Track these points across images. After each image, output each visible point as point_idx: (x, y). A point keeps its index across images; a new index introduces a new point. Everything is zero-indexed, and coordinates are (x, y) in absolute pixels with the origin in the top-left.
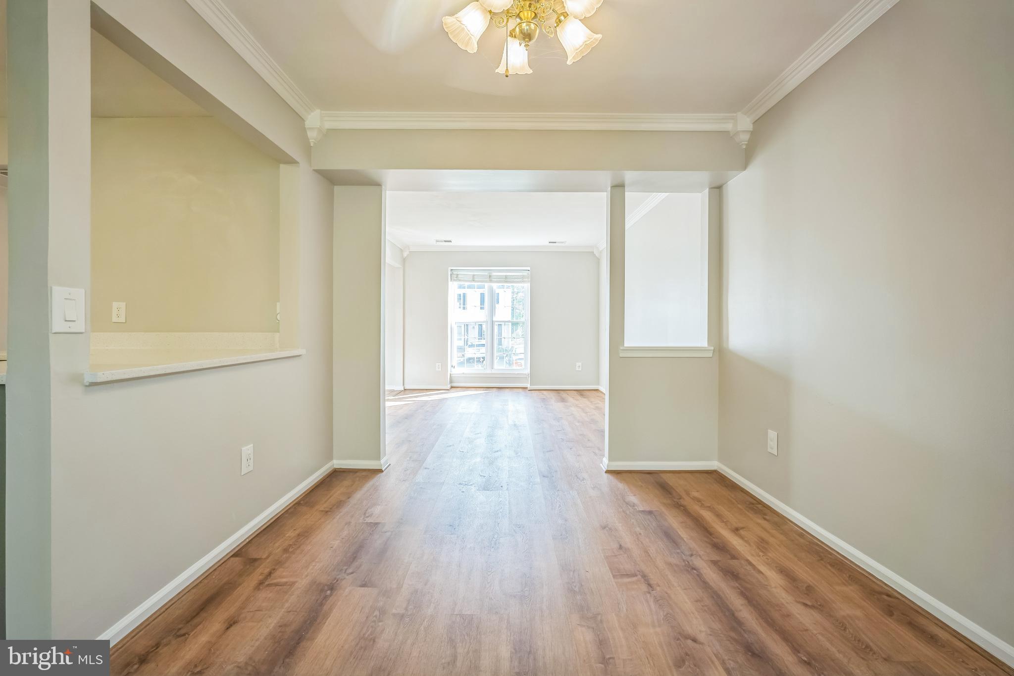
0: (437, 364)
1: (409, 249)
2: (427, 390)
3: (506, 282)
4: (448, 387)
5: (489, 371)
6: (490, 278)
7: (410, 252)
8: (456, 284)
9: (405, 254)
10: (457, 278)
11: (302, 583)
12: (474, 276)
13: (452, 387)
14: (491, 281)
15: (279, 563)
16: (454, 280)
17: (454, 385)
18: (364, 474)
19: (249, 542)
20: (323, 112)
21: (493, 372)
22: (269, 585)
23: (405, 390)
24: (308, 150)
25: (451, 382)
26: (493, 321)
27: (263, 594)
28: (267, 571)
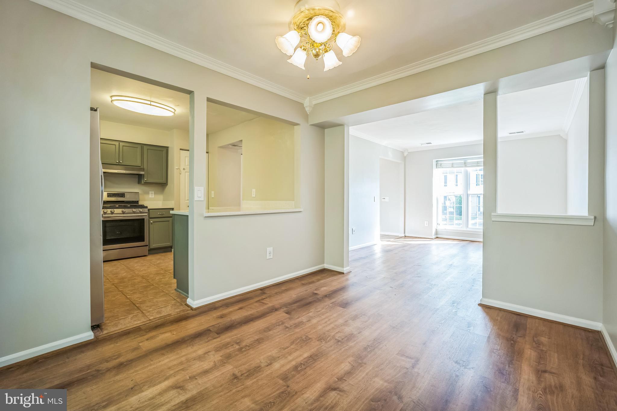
0: (426, 222)
1: (408, 151)
2: (419, 237)
3: (478, 166)
4: (434, 237)
5: (465, 229)
6: (465, 164)
7: (409, 152)
8: (441, 170)
9: (405, 154)
10: (440, 166)
11: (270, 305)
12: (452, 163)
13: (437, 238)
14: (466, 166)
15: (270, 297)
16: (439, 168)
17: (439, 236)
18: (335, 273)
19: (269, 287)
20: (310, 98)
21: (468, 229)
22: (260, 302)
23: (405, 236)
24: (306, 116)
25: (437, 233)
26: (468, 194)
27: (257, 304)
28: (264, 298)
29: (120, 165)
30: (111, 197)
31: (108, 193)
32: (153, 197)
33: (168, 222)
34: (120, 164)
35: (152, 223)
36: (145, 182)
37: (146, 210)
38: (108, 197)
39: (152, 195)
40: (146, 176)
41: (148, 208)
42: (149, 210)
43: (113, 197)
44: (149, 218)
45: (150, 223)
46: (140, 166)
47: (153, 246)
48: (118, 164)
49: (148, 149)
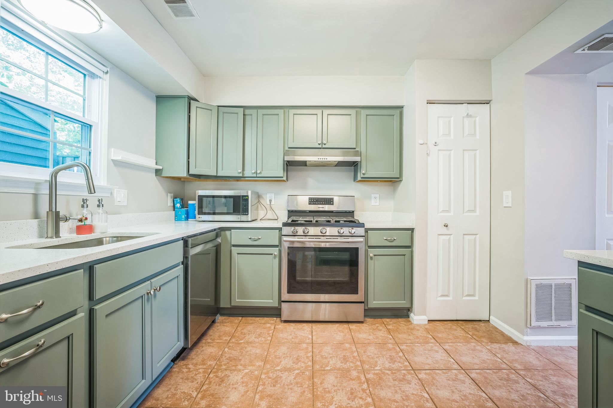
29: (323, 148)
30: (313, 204)
31: (309, 198)
32: (378, 204)
33: (404, 256)
34: (324, 146)
35: (371, 258)
36: (362, 176)
37: (360, 231)
38: (309, 204)
39: (375, 202)
40: (364, 164)
41: (365, 228)
42: (367, 230)
43: (316, 204)
44: (367, 247)
45: (369, 258)
46: (355, 147)
47: (374, 303)
48: (320, 146)
49: (367, 115)
